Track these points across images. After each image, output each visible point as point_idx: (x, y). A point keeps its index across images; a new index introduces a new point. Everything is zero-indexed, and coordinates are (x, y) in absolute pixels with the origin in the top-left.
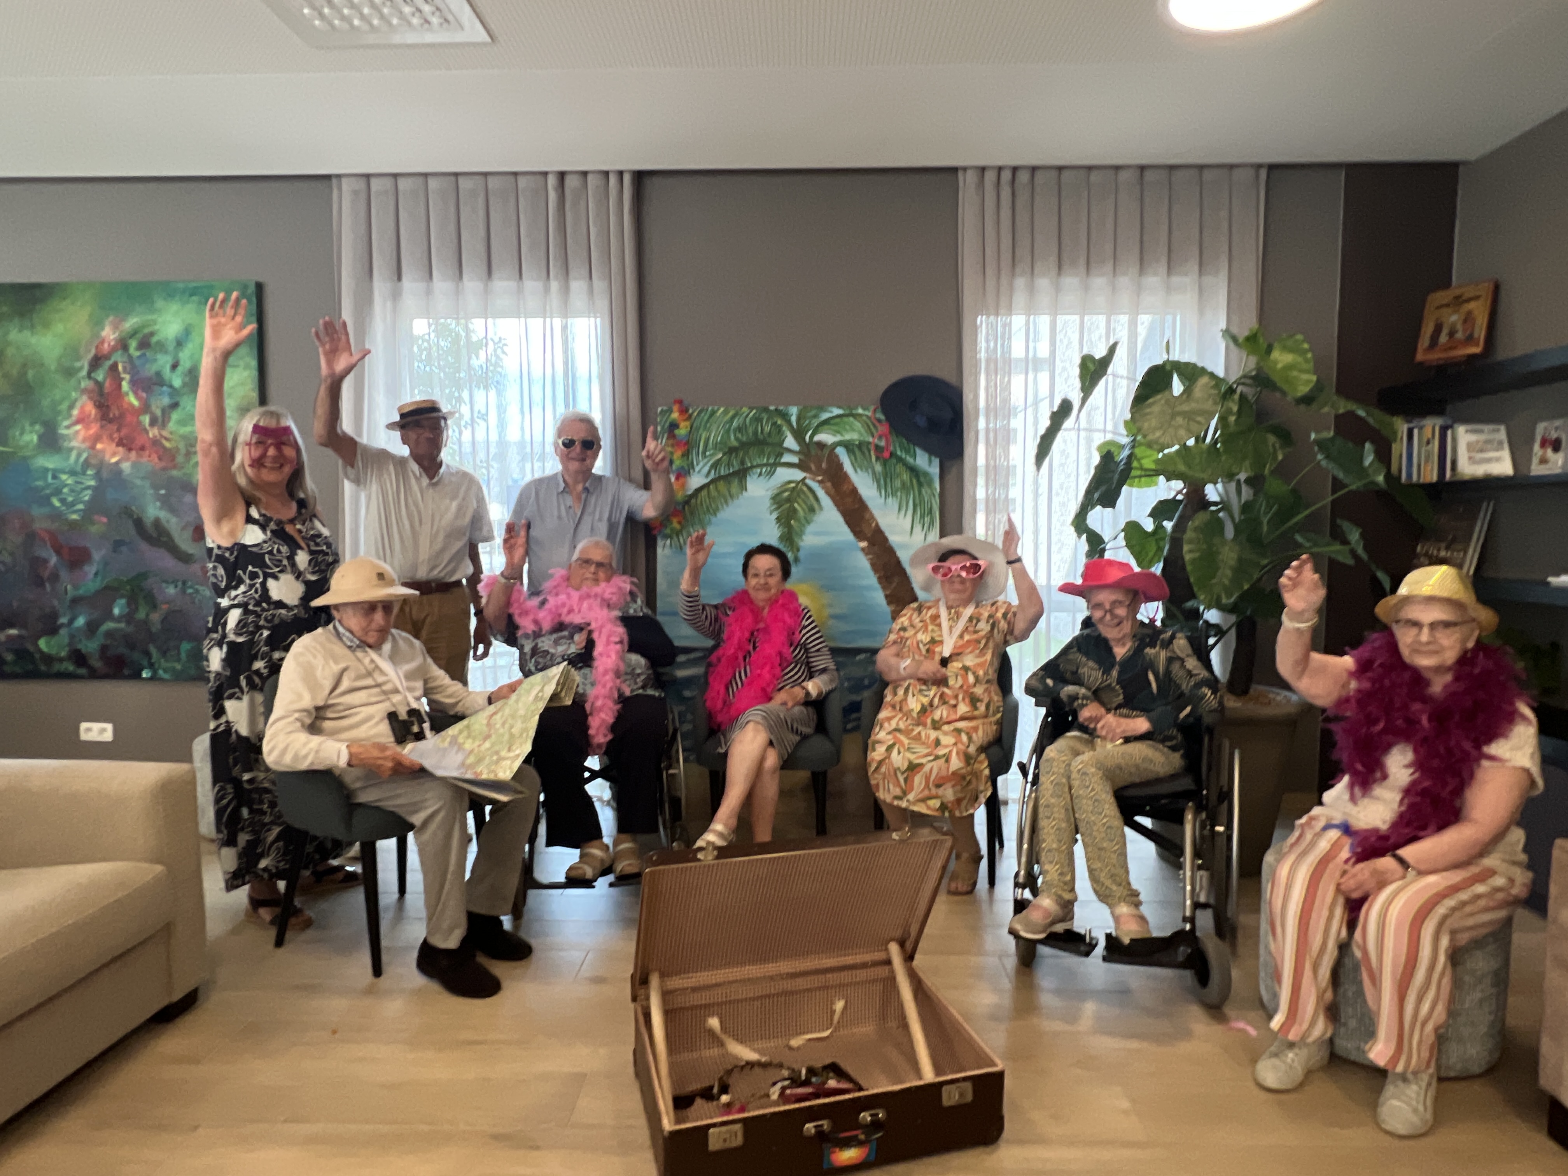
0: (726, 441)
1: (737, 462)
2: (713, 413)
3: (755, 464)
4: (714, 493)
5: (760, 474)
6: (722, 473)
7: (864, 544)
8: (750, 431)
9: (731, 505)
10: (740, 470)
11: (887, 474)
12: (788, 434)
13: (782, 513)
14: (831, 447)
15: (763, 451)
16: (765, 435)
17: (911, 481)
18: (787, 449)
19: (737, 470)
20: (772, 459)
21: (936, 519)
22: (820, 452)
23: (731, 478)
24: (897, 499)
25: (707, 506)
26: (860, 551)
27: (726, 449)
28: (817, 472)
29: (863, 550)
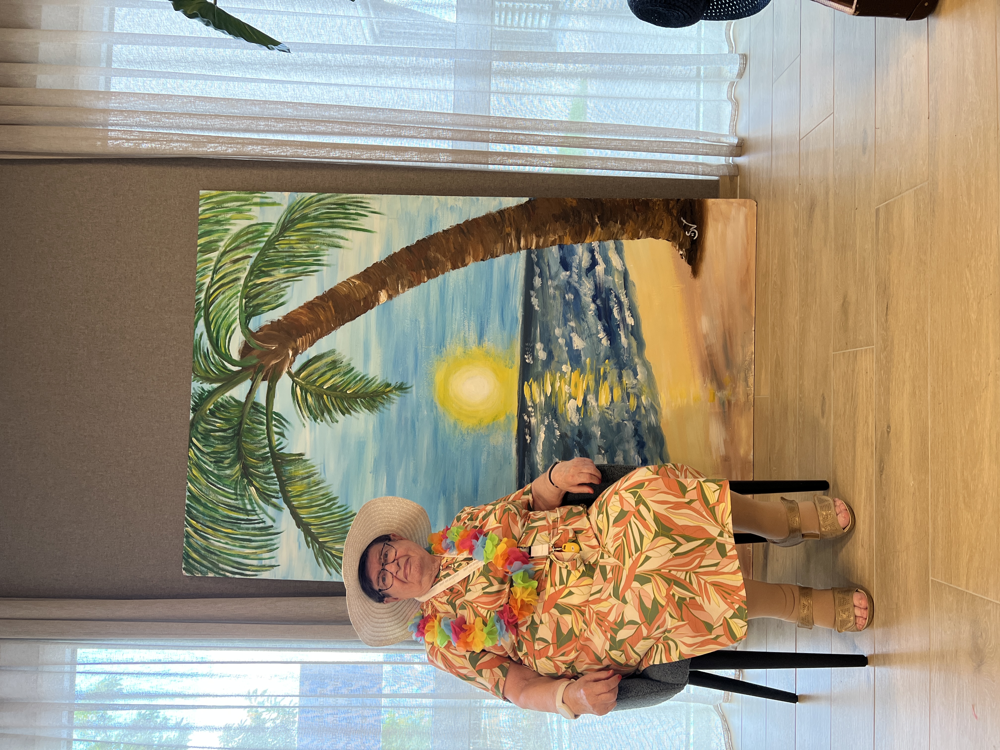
0: (234, 480)
1: (263, 467)
2: (193, 497)
3: (266, 441)
4: (304, 500)
5: (281, 434)
6: (277, 487)
7: (383, 296)
8: (220, 447)
9: (322, 476)
10: (274, 463)
11: (288, 263)
12: (227, 394)
13: (336, 406)
14: (248, 336)
15: (250, 430)
16: (228, 427)
17: (299, 230)
18: (248, 397)
19: (275, 467)
20: (261, 417)
21: (356, 198)
22: (254, 352)
23: (284, 476)
24: (324, 250)
25: (321, 511)
26: (391, 302)
27: (244, 482)
28: (281, 357)
29: (390, 297)
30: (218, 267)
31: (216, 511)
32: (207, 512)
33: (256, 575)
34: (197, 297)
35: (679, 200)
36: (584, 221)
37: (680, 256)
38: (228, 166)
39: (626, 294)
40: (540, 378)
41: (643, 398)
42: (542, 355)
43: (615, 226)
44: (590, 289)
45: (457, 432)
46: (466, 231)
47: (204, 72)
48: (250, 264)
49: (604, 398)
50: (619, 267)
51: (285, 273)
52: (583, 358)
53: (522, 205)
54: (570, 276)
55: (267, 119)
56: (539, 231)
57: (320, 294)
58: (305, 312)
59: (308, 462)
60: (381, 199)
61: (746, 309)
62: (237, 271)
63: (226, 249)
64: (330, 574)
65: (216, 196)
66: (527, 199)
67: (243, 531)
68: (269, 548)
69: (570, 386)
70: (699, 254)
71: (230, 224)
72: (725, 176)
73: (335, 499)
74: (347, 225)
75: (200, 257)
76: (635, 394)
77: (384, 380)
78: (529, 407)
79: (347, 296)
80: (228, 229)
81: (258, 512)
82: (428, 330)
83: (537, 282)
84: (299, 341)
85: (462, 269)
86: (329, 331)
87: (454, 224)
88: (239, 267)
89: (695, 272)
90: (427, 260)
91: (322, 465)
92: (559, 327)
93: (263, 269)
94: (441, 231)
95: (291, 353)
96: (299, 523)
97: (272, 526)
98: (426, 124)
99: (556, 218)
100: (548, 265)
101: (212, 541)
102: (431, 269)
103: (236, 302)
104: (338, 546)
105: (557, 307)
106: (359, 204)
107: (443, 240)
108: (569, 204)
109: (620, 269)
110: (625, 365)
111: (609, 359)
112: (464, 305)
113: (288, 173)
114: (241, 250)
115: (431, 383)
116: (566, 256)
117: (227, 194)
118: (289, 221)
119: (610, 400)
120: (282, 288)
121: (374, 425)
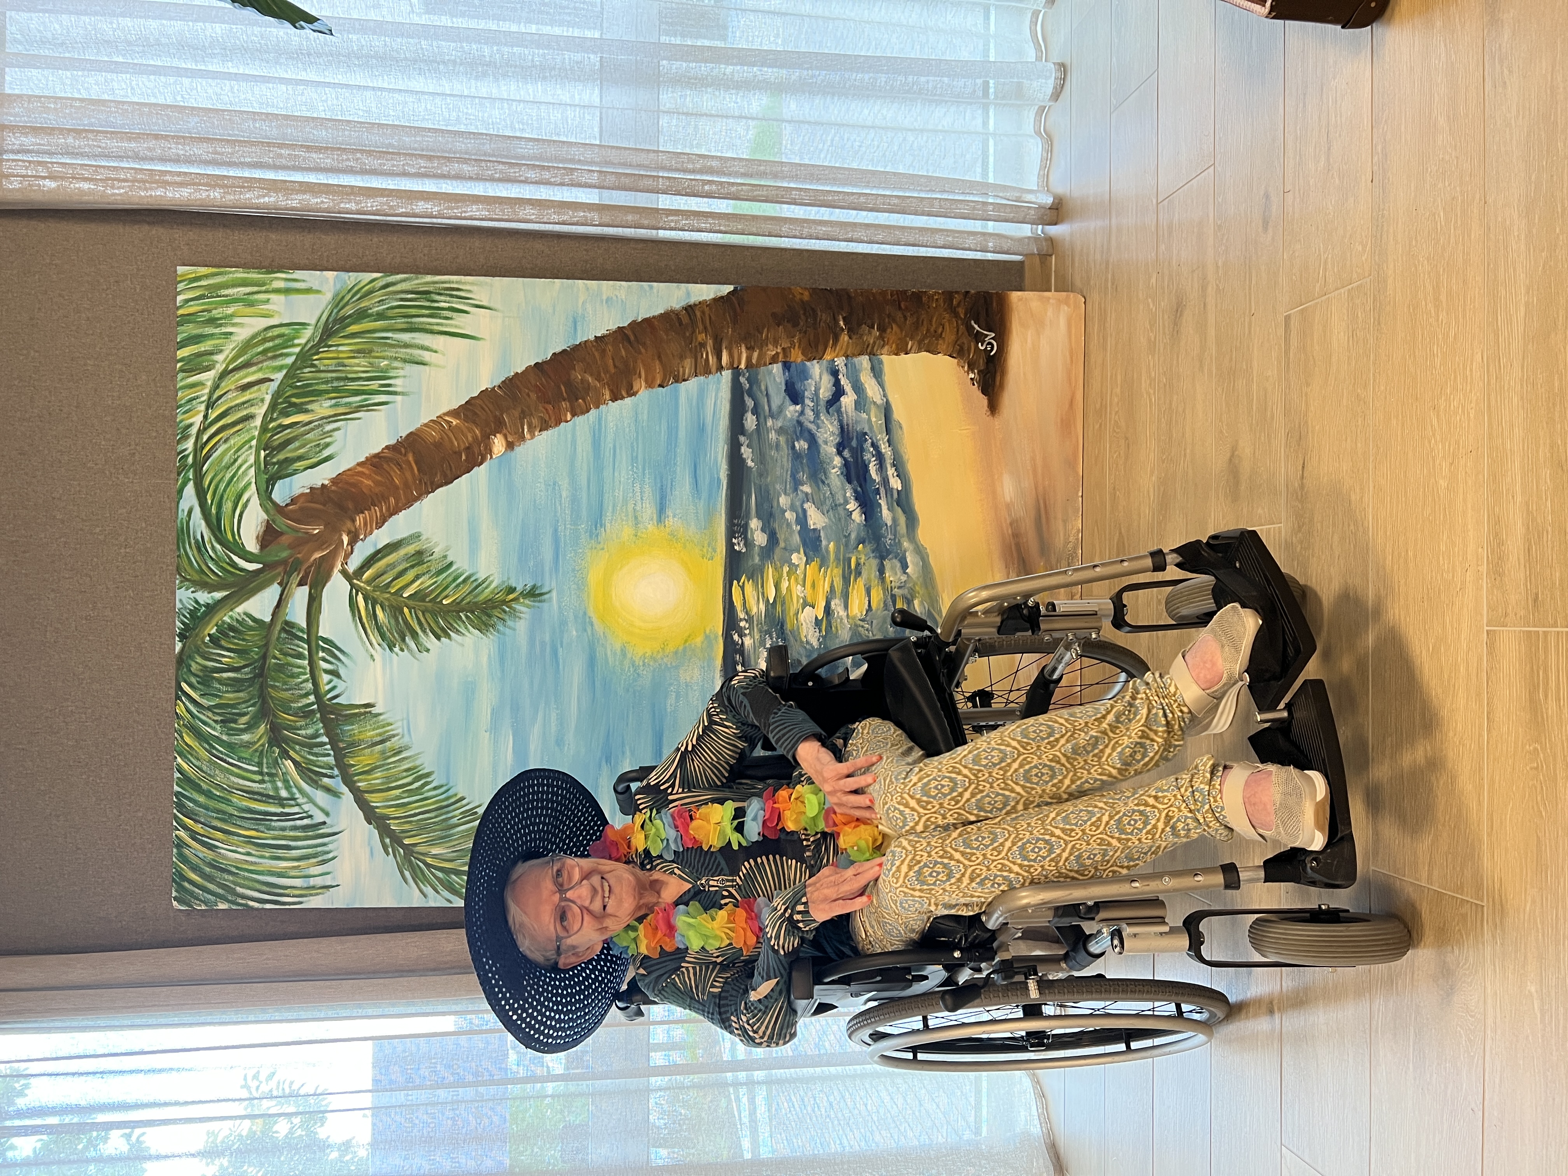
0: (256, 751)
1: (306, 727)
2: (186, 780)
3: (310, 685)
4: (376, 779)
5: (335, 673)
6: (331, 760)
7: (498, 444)
8: (230, 696)
9: (406, 740)
10: (323, 719)
11: (336, 390)
12: (240, 609)
13: (426, 626)
14: (272, 512)
15: (280, 668)
16: (243, 663)
17: (353, 335)
18: (274, 614)
19: (325, 727)
20: (298, 646)
21: (449, 282)
22: (284, 538)
23: (342, 741)
24: (397, 368)
25: (405, 795)
26: (513, 454)
27: (274, 752)
28: (329, 546)
29: (510, 446)
30: (215, 396)
31: (228, 802)
32: (211, 803)
33: (300, 903)
34: (180, 448)
35: (967, 292)
36: (822, 324)
37: (969, 381)
38: (224, 226)
39: (888, 441)
40: (757, 574)
41: (916, 602)
42: (760, 539)
43: (870, 333)
44: (833, 433)
45: (627, 663)
46: (632, 338)
47: (176, 63)
48: (271, 392)
49: (858, 606)
50: (878, 399)
51: (331, 407)
52: (824, 543)
53: (722, 297)
54: (802, 413)
55: (292, 147)
56: (751, 340)
57: (393, 442)
58: (367, 472)
59: (381, 717)
60: (491, 286)
61: (1070, 464)
62: (249, 403)
63: (227, 366)
64: (425, 896)
65: (206, 276)
66: (731, 288)
67: (276, 833)
68: (320, 859)
69: (804, 586)
70: (998, 379)
71: (234, 325)
72: (1033, 254)
73: (428, 775)
74: (436, 328)
75: (183, 380)
76: (904, 597)
77: (504, 582)
78: (741, 620)
79: (438, 445)
80: (231, 334)
81: (301, 800)
82: (574, 500)
83: (750, 421)
84: (359, 520)
85: (628, 401)
86: (409, 504)
87: (613, 327)
88: (252, 396)
89: (993, 407)
90: (569, 384)
91: (405, 722)
92: (785, 494)
93: (294, 400)
94: (592, 338)
95: (345, 539)
96: (371, 815)
97: (324, 823)
98: (561, 161)
99: (778, 320)
100: (767, 394)
101: (223, 851)
102: (577, 400)
103: (248, 456)
104: (435, 851)
105: (781, 461)
106: (455, 293)
107: (596, 354)
108: (798, 297)
109: (879, 402)
110: (888, 552)
111: (863, 542)
112: (634, 459)
113: (331, 239)
114: (254, 368)
115: (581, 586)
116: (795, 379)
117: (226, 273)
118: (335, 321)
119: (866, 606)
120: (328, 432)
121: (489, 656)
